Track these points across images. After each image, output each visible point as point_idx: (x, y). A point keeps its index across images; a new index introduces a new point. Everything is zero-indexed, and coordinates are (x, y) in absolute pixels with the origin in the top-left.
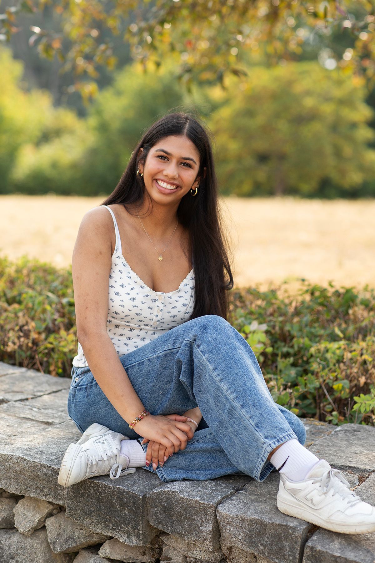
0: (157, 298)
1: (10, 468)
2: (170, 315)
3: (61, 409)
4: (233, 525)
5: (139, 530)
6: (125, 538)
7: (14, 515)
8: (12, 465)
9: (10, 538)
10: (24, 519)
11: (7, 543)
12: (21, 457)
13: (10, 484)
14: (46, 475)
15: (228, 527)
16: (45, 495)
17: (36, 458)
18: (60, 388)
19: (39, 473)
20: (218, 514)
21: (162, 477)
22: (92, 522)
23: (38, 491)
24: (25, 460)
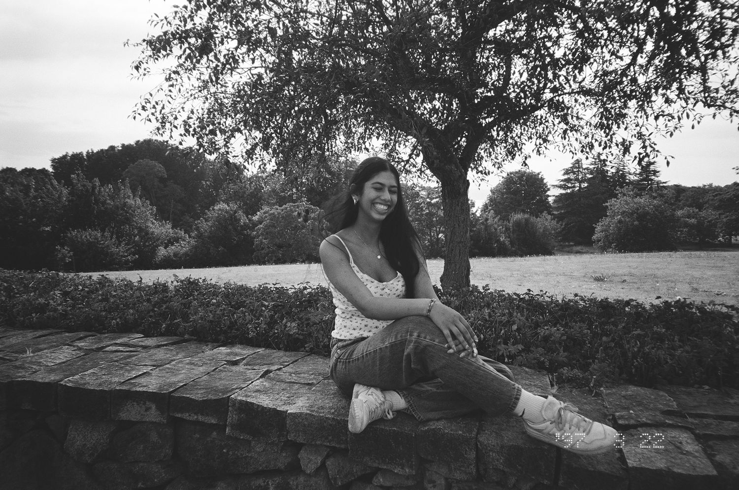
0: (384, 287)
1: (299, 423)
2: (396, 295)
3: (311, 373)
4: (495, 452)
5: (412, 462)
6: (399, 469)
7: (299, 460)
8: (301, 420)
9: (297, 479)
10: (309, 462)
11: (295, 483)
12: (309, 414)
13: (299, 436)
14: (331, 425)
15: (491, 454)
16: (329, 442)
17: (321, 413)
18: (297, 359)
19: (325, 424)
20: (479, 444)
21: (419, 418)
22: (371, 459)
23: (323, 439)
24: (313, 415)
